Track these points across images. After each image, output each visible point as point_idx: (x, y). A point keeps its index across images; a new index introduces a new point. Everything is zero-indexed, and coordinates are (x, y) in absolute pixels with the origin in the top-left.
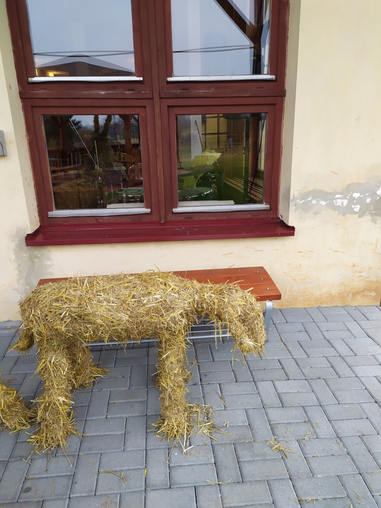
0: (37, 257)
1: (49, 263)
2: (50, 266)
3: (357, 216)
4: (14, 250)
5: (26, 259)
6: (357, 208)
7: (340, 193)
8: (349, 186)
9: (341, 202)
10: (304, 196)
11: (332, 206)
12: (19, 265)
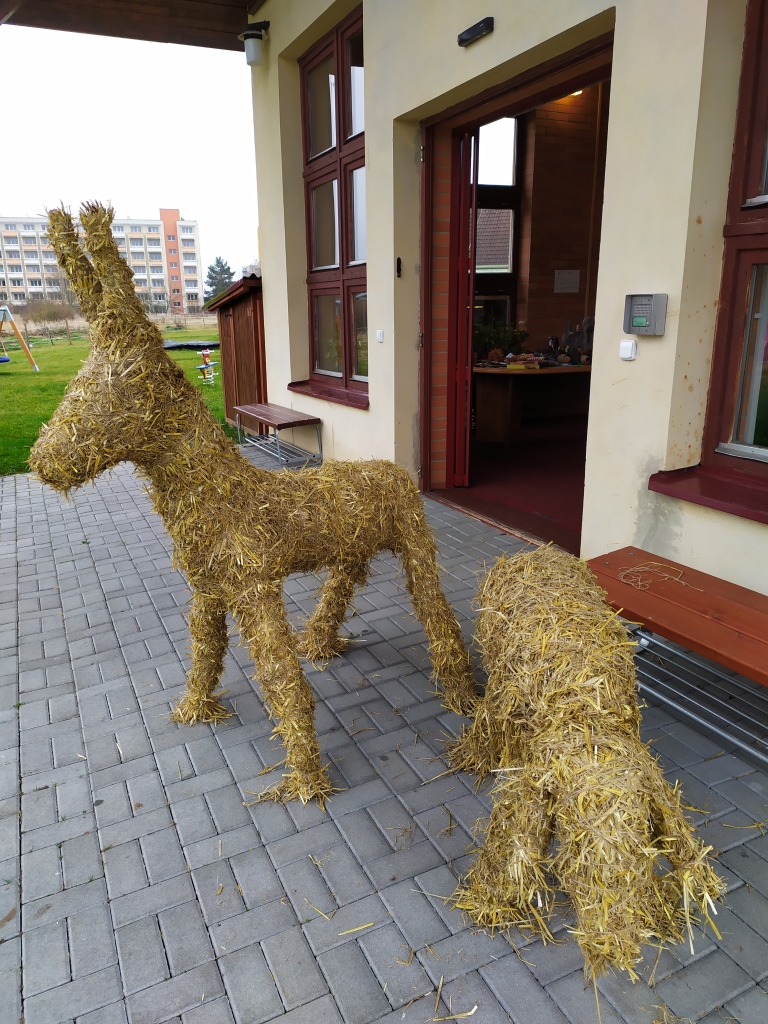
1: (676, 529)
2: (676, 534)
4: (639, 492)
12: (639, 518)
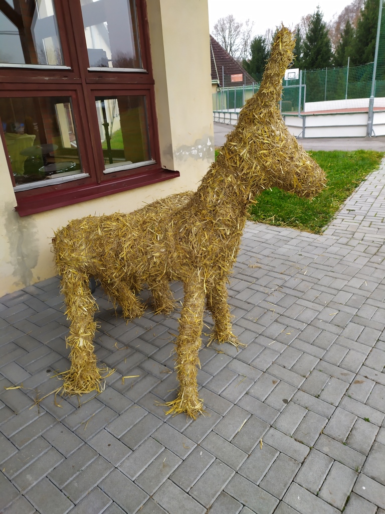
0: (25, 227)
2: (36, 233)
3: (201, 159)
5: (16, 231)
6: (201, 155)
7: (194, 147)
8: (196, 141)
9: (194, 152)
10: (179, 150)
11: (191, 155)
